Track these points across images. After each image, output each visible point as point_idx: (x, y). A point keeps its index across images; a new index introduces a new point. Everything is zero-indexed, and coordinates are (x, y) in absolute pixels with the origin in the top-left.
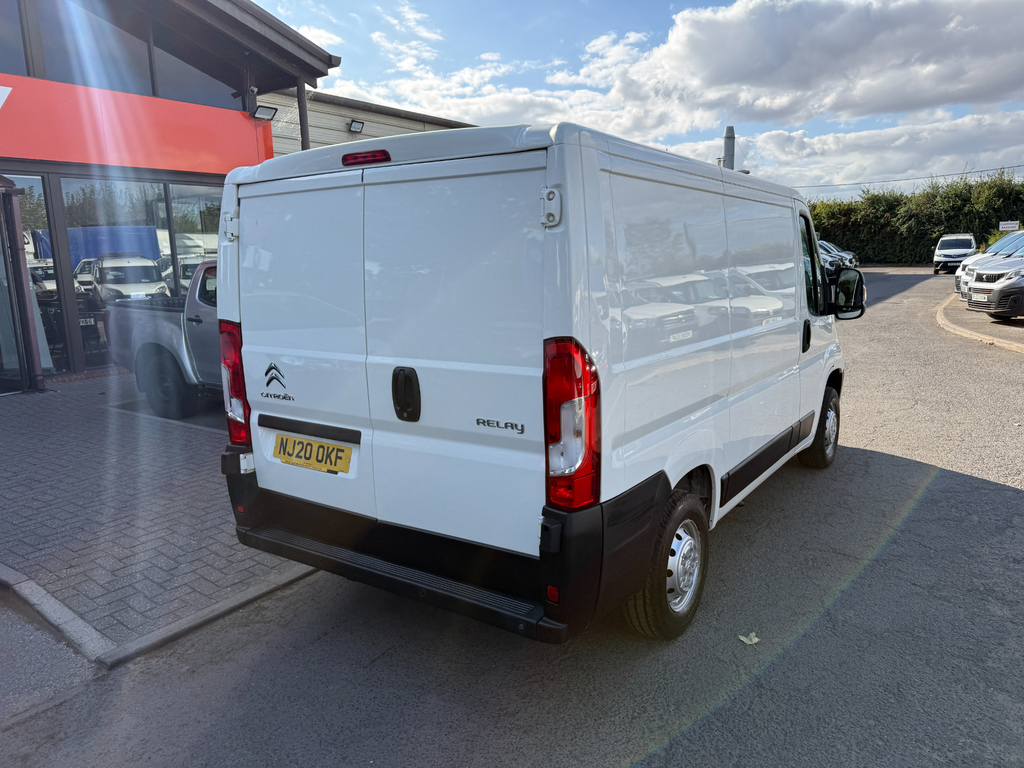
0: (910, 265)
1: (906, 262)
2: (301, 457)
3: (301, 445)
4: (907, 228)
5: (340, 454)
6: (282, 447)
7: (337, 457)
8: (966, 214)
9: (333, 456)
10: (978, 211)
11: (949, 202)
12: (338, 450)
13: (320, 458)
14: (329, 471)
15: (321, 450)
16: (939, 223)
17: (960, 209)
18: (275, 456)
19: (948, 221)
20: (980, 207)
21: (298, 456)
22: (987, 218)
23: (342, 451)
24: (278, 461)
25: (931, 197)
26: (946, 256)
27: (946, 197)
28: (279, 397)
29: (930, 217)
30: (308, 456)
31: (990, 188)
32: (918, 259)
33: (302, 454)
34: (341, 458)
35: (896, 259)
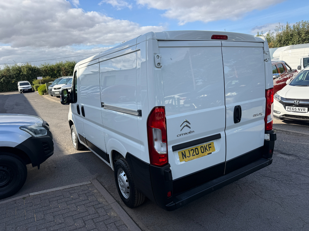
0: (7, 92)
1: (5, 91)
2: (195, 155)
3: (192, 151)
4: (3, 80)
5: (210, 146)
6: (184, 155)
7: (209, 148)
8: (21, 75)
9: (208, 148)
10: (25, 74)
11: (15, 72)
12: (209, 145)
13: (203, 151)
14: (208, 154)
15: (202, 148)
16: (13, 78)
17: (19, 74)
18: (181, 161)
19: (16, 77)
20: (25, 73)
21: (193, 155)
22: (28, 76)
23: (210, 144)
24: (183, 162)
25: (8, 70)
26: (23, 88)
27: (13, 70)
28: (186, 134)
29: (10, 76)
30: (197, 153)
31: (26, 68)
32: (9, 90)
33: (195, 153)
34: (211, 147)
35: (1, 90)
